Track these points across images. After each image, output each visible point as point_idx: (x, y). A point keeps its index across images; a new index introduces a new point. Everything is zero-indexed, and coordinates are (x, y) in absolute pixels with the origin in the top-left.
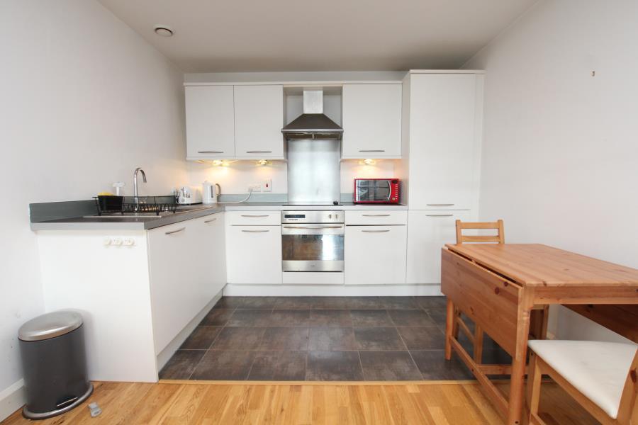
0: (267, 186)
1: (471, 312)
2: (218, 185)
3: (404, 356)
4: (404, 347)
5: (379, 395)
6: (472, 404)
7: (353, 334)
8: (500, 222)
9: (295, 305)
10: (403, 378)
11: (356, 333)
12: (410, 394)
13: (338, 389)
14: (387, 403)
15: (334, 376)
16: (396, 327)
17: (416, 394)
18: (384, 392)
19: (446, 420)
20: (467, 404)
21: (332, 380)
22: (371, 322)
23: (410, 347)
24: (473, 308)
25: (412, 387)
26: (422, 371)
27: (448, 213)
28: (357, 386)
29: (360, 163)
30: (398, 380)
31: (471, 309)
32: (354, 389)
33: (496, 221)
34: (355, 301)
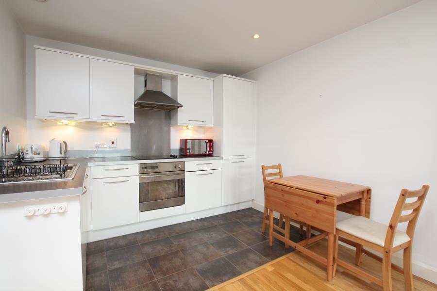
0: (113, 143)
1: (296, 215)
2: (64, 142)
3: (250, 251)
4: (246, 246)
5: (258, 279)
6: (299, 265)
7: (212, 247)
8: (280, 165)
9: (154, 237)
10: (260, 265)
11: (213, 245)
12: (271, 271)
13: (234, 285)
14: (265, 281)
15: (225, 278)
16: (231, 235)
17: (274, 270)
18: (259, 276)
19: (296, 278)
20: (297, 266)
21: (225, 281)
22: (215, 236)
23: (248, 245)
24: (297, 213)
25: (269, 267)
26: (265, 256)
27: (240, 160)
28: (243, 278)
29: (184, 128)
30: (259, 266)
31: (296, 214)
32: (242, 280)
33: (277, 164)
34: (193, 224)
